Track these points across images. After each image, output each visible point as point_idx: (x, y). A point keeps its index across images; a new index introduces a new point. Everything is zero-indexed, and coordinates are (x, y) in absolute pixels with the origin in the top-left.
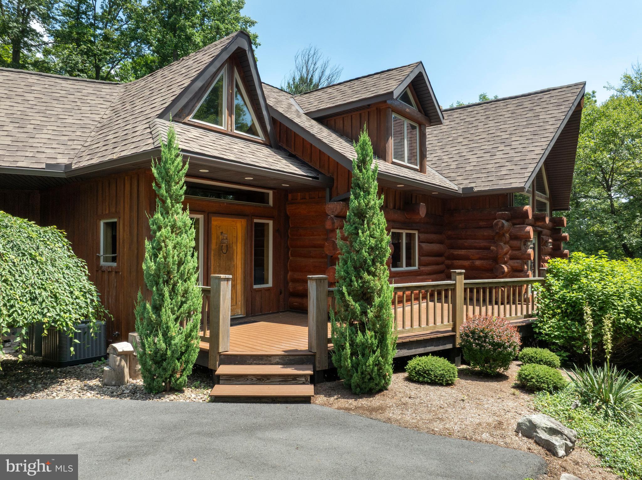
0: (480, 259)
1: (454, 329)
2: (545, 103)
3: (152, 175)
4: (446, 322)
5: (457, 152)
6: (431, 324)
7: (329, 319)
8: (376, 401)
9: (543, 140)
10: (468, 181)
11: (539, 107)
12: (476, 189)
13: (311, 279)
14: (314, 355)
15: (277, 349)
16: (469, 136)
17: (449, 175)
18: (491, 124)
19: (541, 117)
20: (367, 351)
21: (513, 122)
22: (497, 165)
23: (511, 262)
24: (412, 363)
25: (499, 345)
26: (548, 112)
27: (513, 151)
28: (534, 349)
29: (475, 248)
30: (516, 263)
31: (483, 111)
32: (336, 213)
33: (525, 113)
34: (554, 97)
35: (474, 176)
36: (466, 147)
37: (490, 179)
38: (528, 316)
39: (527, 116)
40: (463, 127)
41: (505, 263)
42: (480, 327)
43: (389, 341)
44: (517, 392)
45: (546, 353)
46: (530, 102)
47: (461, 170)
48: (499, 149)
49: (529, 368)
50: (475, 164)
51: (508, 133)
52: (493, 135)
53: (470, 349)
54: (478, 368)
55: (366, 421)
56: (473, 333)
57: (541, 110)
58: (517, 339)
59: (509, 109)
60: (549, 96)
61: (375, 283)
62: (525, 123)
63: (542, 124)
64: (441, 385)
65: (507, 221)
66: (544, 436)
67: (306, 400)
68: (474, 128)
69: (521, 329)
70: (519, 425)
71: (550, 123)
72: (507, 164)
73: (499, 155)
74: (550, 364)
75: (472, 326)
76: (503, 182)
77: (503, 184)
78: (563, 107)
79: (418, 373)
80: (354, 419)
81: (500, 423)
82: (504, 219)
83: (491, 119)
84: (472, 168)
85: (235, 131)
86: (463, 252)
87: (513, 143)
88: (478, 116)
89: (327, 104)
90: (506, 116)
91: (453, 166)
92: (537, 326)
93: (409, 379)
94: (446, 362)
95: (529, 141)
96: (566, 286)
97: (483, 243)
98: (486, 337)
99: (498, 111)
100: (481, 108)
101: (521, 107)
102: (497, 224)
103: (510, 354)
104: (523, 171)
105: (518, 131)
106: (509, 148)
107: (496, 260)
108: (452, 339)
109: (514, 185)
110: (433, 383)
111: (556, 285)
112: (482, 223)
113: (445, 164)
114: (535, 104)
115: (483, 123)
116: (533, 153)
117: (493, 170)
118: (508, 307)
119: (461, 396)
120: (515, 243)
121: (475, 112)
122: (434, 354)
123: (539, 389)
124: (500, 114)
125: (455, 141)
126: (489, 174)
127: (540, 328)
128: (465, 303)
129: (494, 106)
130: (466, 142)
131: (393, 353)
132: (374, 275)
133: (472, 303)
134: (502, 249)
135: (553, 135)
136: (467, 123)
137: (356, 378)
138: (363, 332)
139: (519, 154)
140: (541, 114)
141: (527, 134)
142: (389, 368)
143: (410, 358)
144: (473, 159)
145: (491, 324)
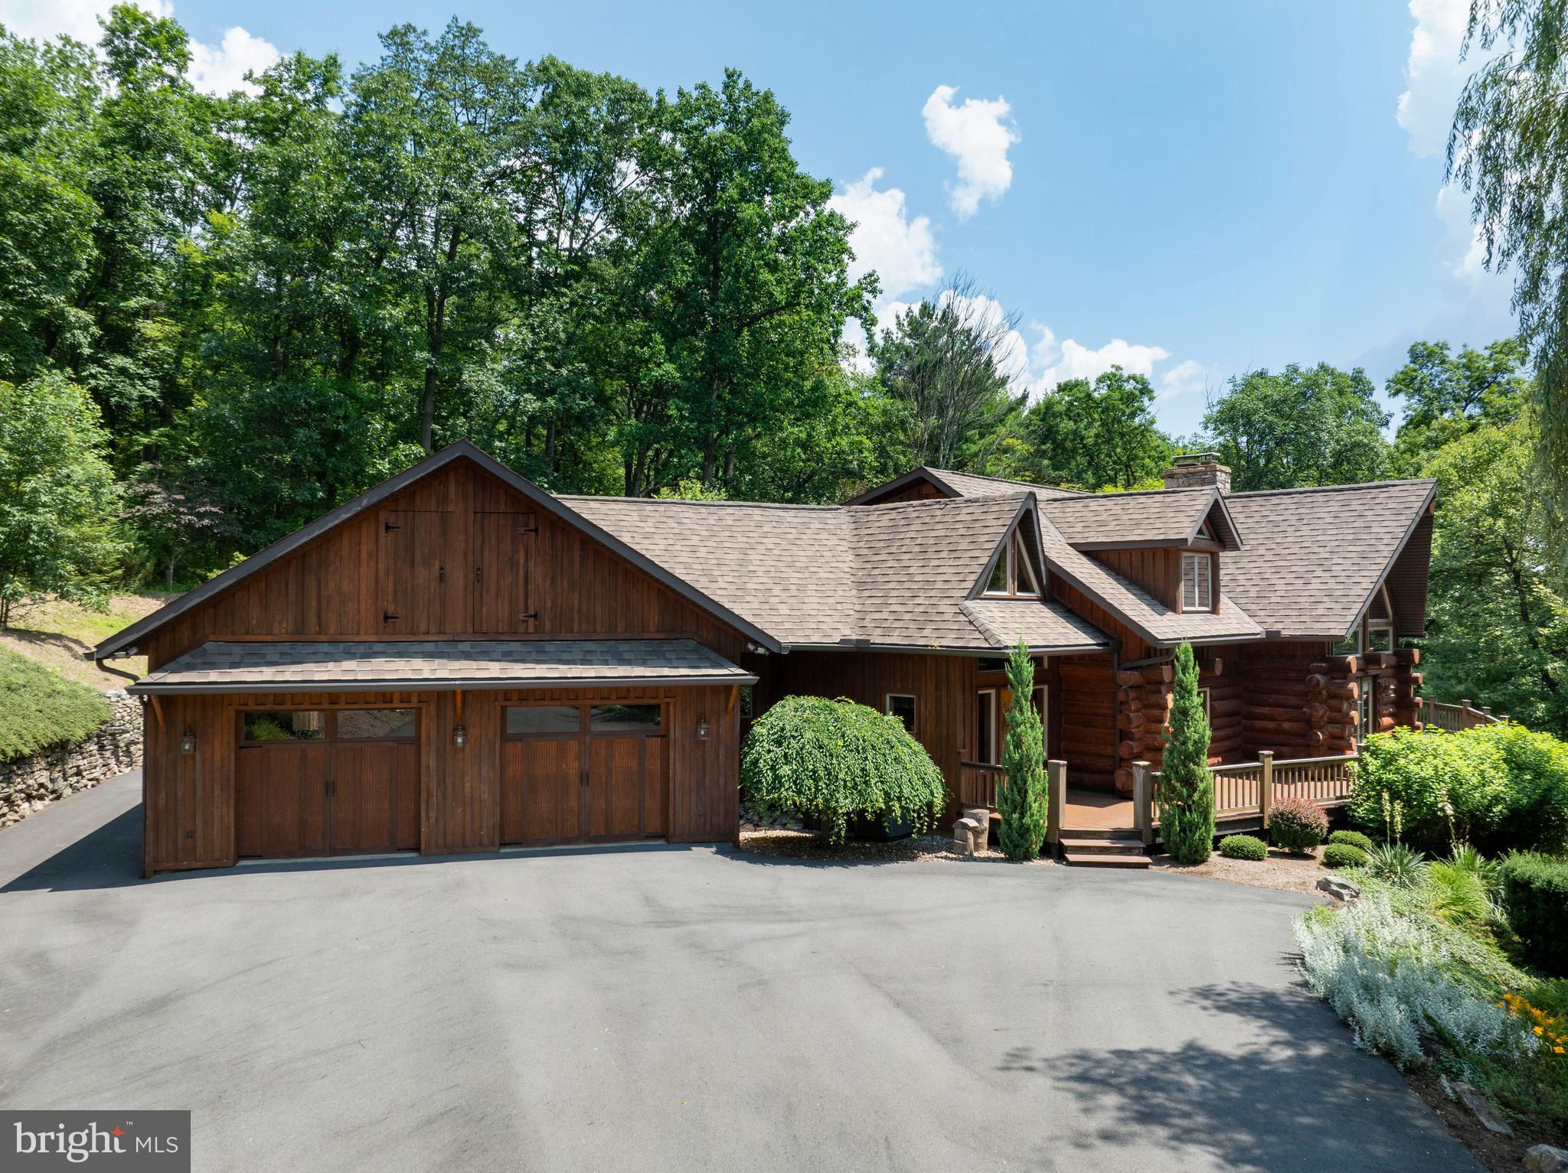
0: (1289, 720)
1: (1262, 811)
2: (1380, 507)
3: (1007, 678)
4: (1254, 804)
5: (1257, 571)
6: (1240, 805)
7: (1153, 798)
8: (1201, 868)
9: (1374, 567)
10: (1272, 620)
11: (1371, 513)
12: (1283, 633)
13: (1138, 766)
14: (1141, 832)
15: (1105, 826)
16: (1274, 546)
17: (1248, 607)
18: (1306, 531)
19: (1373, 530)
20: (1194, 829)
21: (1335, 532)
22: (1312, 599)
23: (1330, 728)
24: (1225, 841)
25: (1306, 826)
26: (1384, 524)
27: (1333, 580)
28: (1345, 832)
29: (1284, 706)
30: (1335, 729)
31: (1294, 506)
32: (1130, 684)
33: (1353, 519)
34: (1393, 500)
35: (1282, 613)
36: (1270, 564)
37: (1303, 619)
38: (1342, 797)
39: (1355, 525)
40: (1264, 530)
41: (1321, 729)
42: (1289, 810)
43: (1211, 820)
44: (1322, 867)
45: (1358, 836)
46: (1360, 502)
47: (1265, 601)
48: (1315, 574)
49: (1333, 848)
50: (1282, 593)
51: (1328, 549)
52: (1308, 550)
53: (1279, 830)
54: (1287, 850)
55: (1200, 879)
56: (1282, 814)
57: (1374, 518)
58: (1324, 821)
59: (1330, 509)
60: (1386, 495)
61: (1199, 772)
62: (1351, 537)
63: (1373, 542)
64: (1253, 859)
65: (1324, 674)
66: (1335, 888)
67: (1145, 866)
68: (1281, 535)
69: (1329, 812)
70: (1318, 882)
71: (1385, 542)
72: (1325, 599)
73: (1315, 584)
74: (1361, 847)
75: (1281, 808)
76: (1319, 625)
77: (1319, 629)
78: (1403, 517)
79: (1232, 849)
80: (1189, 877)
81: (1304, 883)
82: (1320, 673)
83: (1305, 522)
84: (1278, 600)
85: (1018, 594)
86: (1266, 710)
87: (1334, 568)
88: (1287, 515)
89: (1100, 535)
90: (1326, 520)
91: (1253, 594)
92: (1350, 809)
93: (1225, 855)
94: (1257, 840)
95: (1356, 568)
96: (1384, 767)
97: (1293, 701)
98: (1294, 818)
99: (1316, 510)
100: (1290, 501)
101: (1347, 508)
102: (1310, 681)
103: (1317, 834)
104: (1345, 612)
105: (1341, 549)
106: (1327, 574)
107: (1310, 724)
108: (1260, 820)
109: (1333, 632)
110: (1246, 858)
111: (1373, 765)
112: (1292, 675)
113: (1241, 589)
114: (1366, 507)
115: (1293, 528)
116: (1359, 587)
117: (1307, 606)
118: (1325, 783)
119: (1271, 867)
120: (1334, 702)
121: (1283, 507)
122: (1245, 834)
123: (1342, 864)
124: (1318, 515)
125: (1255, 553)
126: (1302, 612)
127: (1354, 811)
128: (1274, 781)
129: (1310, 500)
130: (1269, 556)
131: (1214, 832)
132: (1198, 765)
133: (1280, 781)
134: (1317, 711)
135: (1386, 561)
136: (1271, 524)
137: (1184, 850)
138: (1190, 812)
139: (1341, 586)
140: (1373, 524)
141: (1353, 555)
142: (1210, 845)
143: (1223, 837)
144: (1280, 586)
145: (1299, 806)
